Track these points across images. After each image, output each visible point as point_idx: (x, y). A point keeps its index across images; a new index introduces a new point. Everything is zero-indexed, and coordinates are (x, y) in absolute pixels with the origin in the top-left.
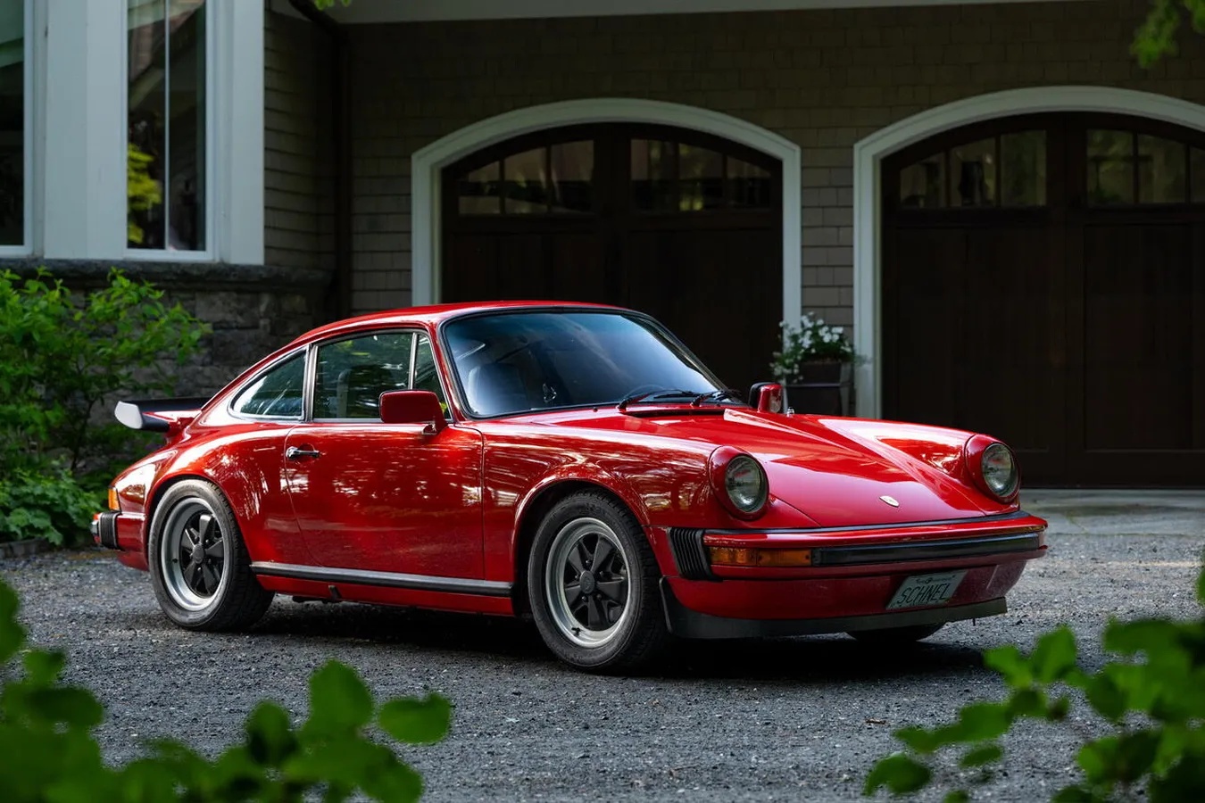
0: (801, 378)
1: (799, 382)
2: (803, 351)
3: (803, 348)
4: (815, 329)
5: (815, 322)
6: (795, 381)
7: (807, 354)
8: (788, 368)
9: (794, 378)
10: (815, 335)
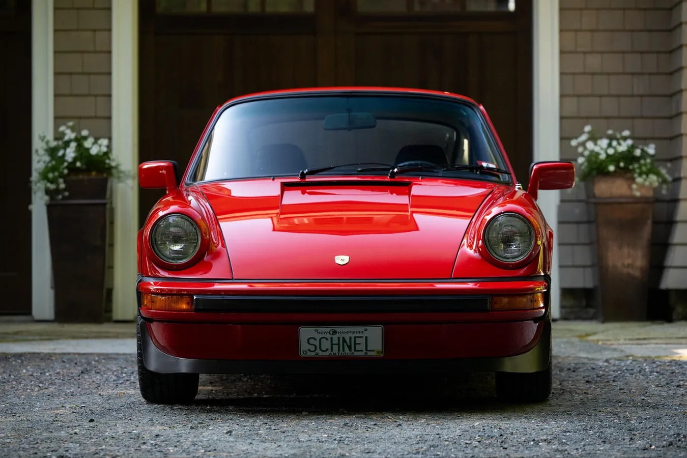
0: (67, 194)
1: (64, 198)
2: (66, 164)
3: (67, 161)
4: (80, 140)
5: (79, 132)
6: (60, 197)
7: (72, 167)
8: (52, 182)
9: (58, 194)
10: (80, 146)
